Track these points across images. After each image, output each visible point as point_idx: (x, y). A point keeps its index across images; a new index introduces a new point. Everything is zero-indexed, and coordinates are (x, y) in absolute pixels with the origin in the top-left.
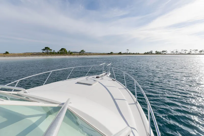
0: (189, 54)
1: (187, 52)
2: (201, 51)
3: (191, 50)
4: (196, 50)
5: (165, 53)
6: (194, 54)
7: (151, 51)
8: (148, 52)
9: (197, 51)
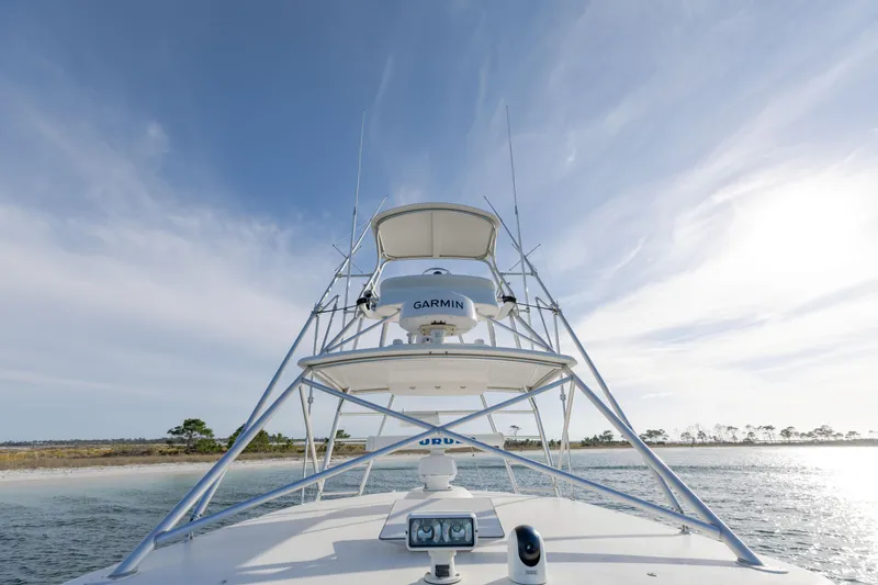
0: (748, 443)
1: (741, 438)
2: (787, 433)
3: (748, 426)
4: (767, 428)
5: (660, 439)
6: (765, 444)
7: (606, 432)
8: (595, 438)
9: (774, 431)
